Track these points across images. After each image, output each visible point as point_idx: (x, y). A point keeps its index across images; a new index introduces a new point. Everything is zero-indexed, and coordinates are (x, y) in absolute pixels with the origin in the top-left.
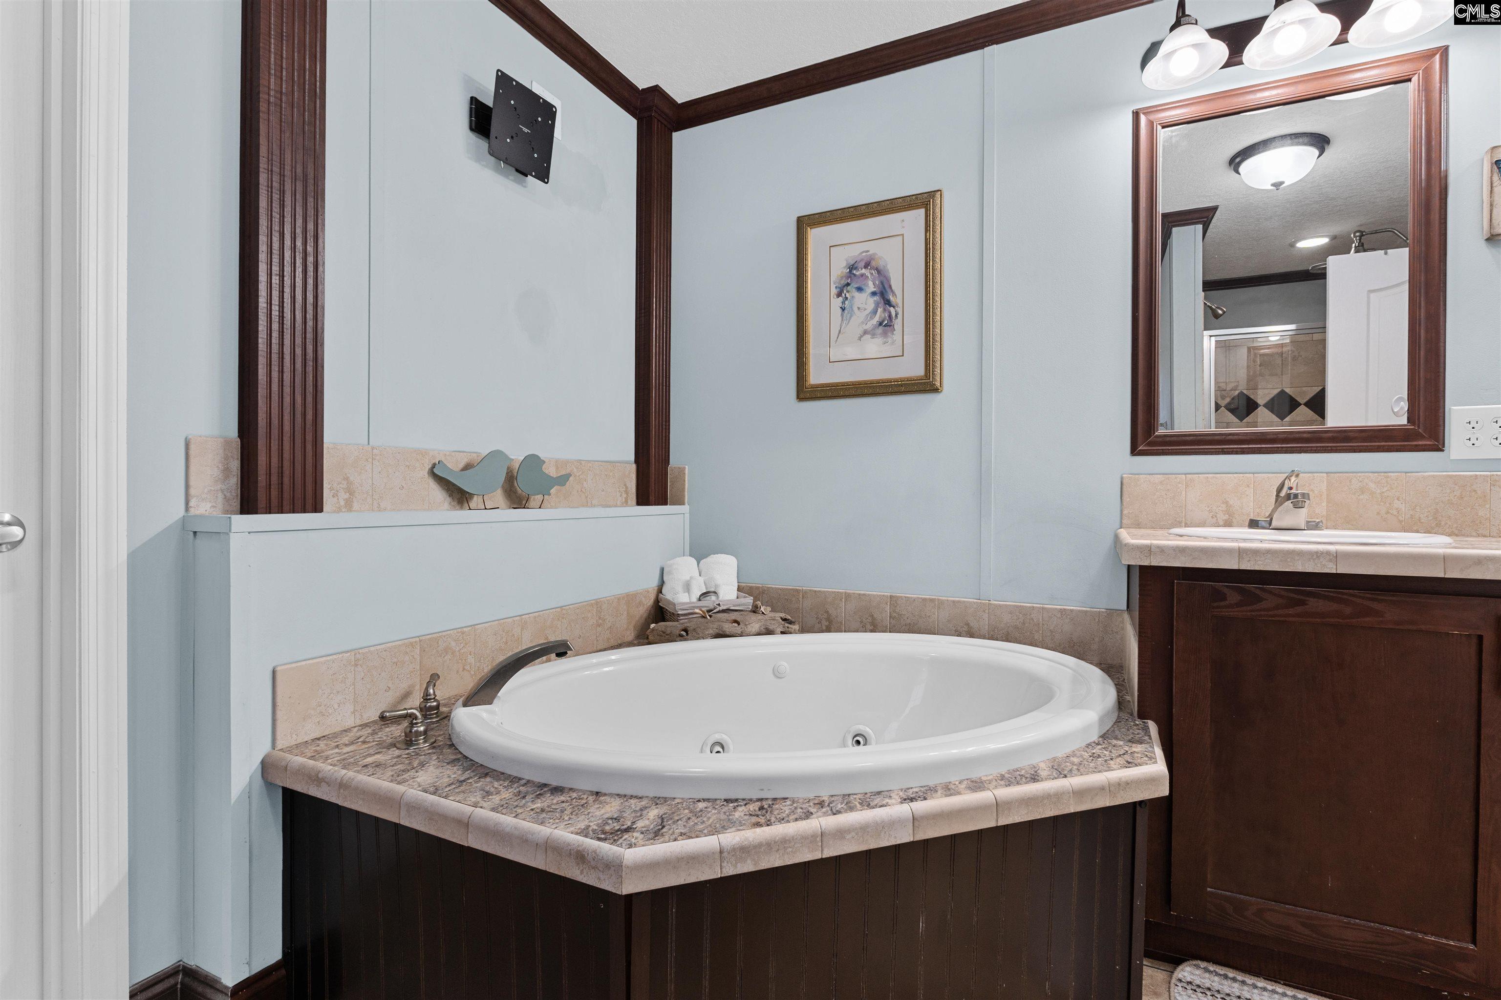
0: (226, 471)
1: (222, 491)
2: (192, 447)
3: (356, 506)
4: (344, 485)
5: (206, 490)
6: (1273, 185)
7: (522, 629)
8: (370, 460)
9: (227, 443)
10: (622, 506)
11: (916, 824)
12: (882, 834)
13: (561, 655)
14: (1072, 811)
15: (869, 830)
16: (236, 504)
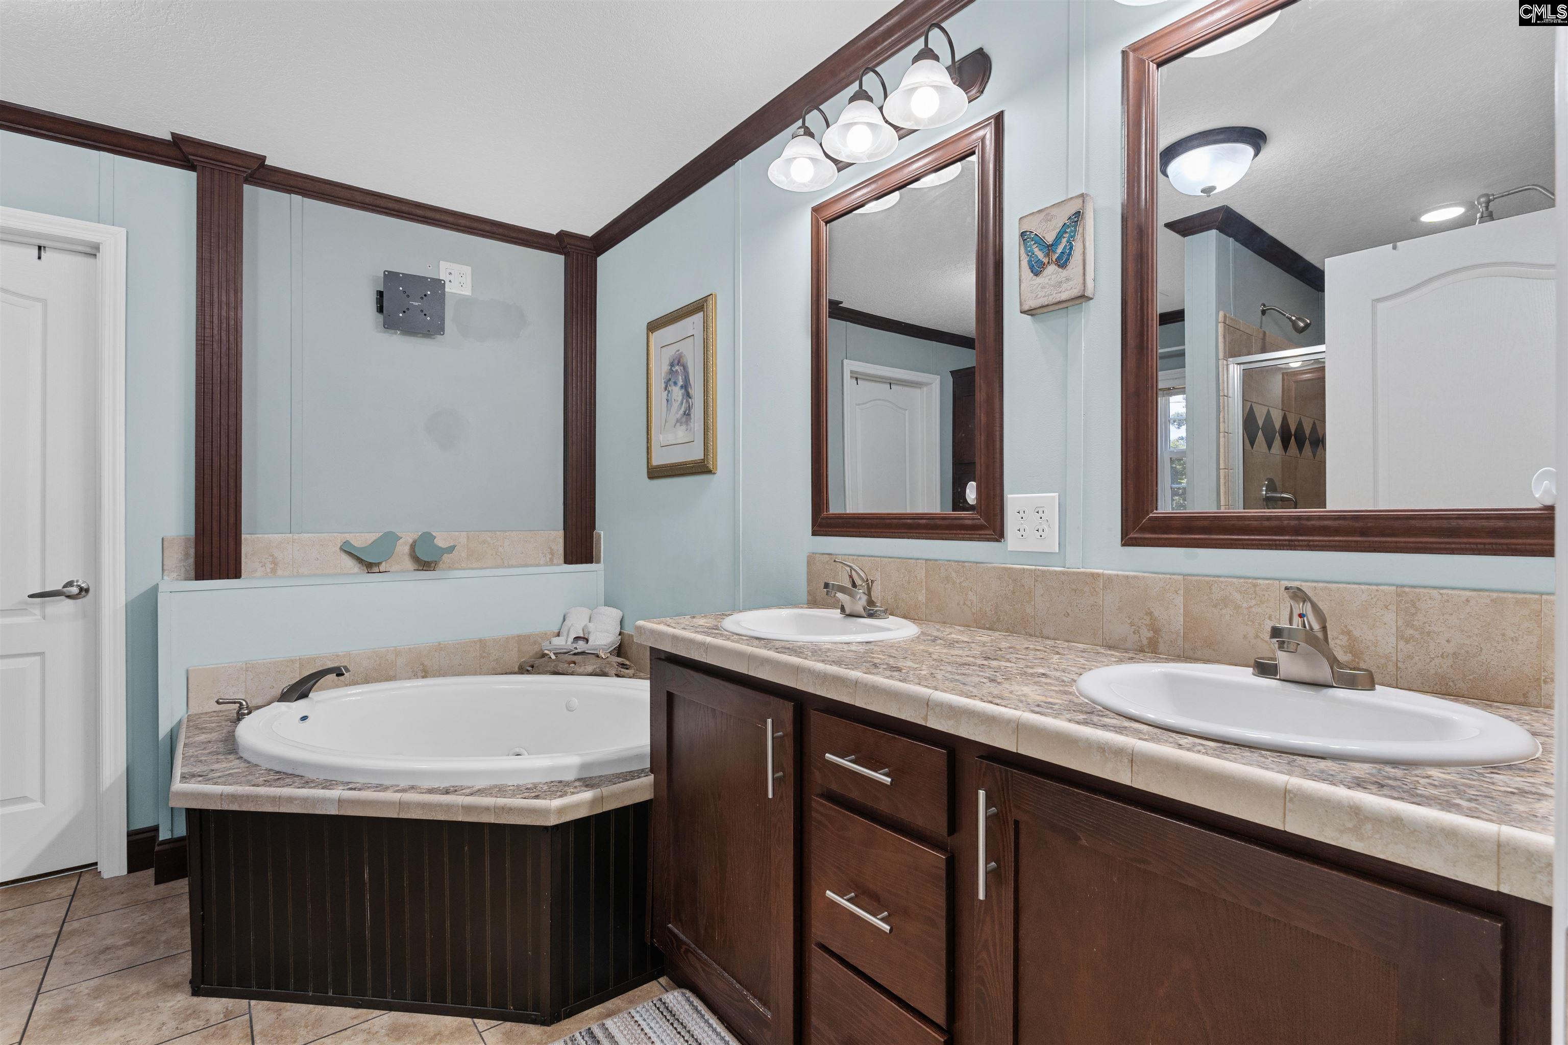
0: (187, 555)
1: (184, 566)
2: (165, 543)
3: (279, 572)
4: (270, 559)
5: (174, 567)
6: (1203, 191)
7: (396, 656)
8: (291, 543)
9: (187, 540)
10: (546, 565)
11: (340, 804)
12: (317, 806)
13: (340, 674)
14: (460, 820)
15: (309, 801)
16: (193, 574)
